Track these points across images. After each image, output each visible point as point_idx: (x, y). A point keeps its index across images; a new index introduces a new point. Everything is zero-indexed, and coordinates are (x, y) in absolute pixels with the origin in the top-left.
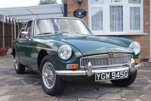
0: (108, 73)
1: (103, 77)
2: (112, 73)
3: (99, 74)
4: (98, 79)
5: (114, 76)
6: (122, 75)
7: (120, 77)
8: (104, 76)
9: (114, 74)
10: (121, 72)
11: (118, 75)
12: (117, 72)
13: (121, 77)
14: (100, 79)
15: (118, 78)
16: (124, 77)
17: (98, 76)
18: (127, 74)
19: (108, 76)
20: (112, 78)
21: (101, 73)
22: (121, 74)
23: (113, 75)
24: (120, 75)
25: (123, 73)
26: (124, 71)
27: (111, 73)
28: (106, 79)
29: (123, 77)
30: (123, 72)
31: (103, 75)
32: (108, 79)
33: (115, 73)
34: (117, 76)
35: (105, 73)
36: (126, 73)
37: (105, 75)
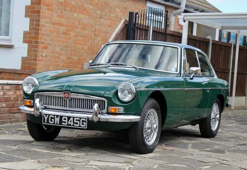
0: (57, 116)
1: (51, 121)
2: (63, 118)
3: (46, 115)
4: (46, 122)
5: (65, 122)
6: (77, 123)
7: (73, 125)
8: (53, 120)
9: (65, 119)
10: (75, 119)
11: (71, 122)
12: (69, 118)
13: (75, 125)
14: (48, 122)
15: (70, 125)
16: (80, 126)
17: (46, 118)
18: (84, 123)
19: (57, 120)
20: (63, 123)
21: (49, 115)
22: (75, 121)
23: (63, 120)
24: (74, 123)
25: (79, 121)
26: (81, 118)
27: (61, 117)
28: (54, 123)
29: (78, 125)
30: (79, 119)
31: (52, 118)
32: (57, 124)
33: (67, 118)
34: (69, 123)
35: (54, 116)
36: (83, 121)
37: (54, 118)
